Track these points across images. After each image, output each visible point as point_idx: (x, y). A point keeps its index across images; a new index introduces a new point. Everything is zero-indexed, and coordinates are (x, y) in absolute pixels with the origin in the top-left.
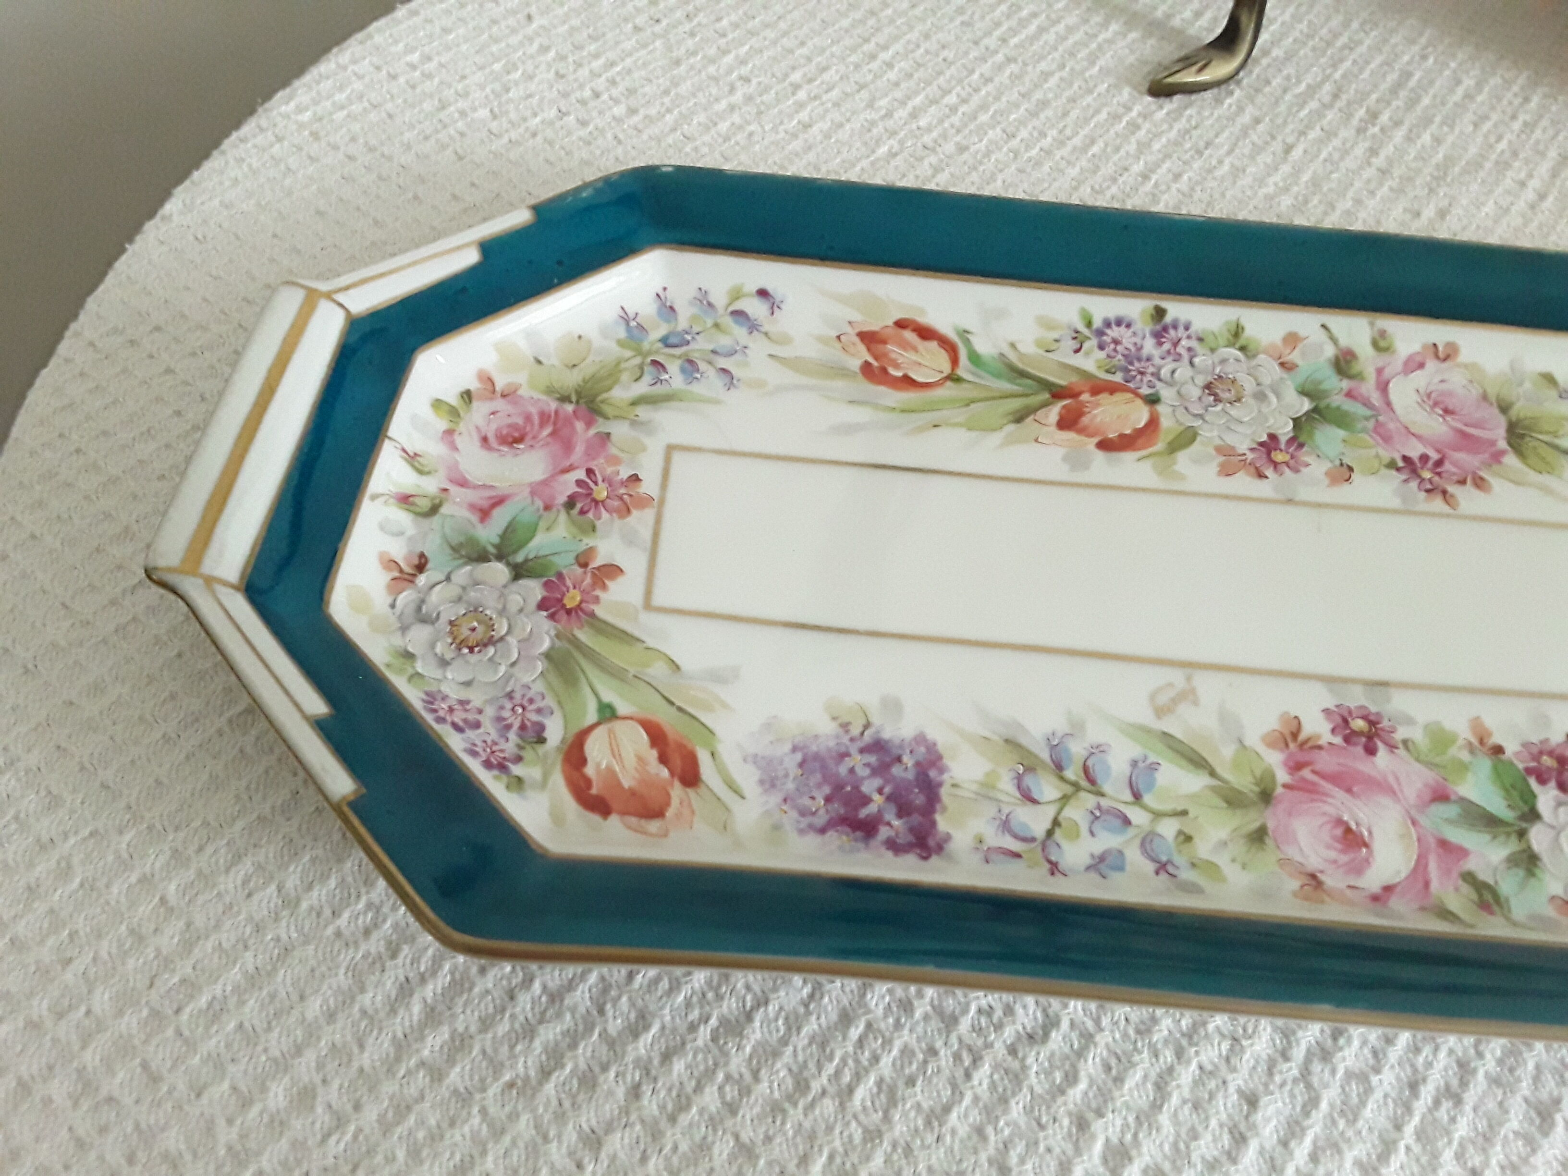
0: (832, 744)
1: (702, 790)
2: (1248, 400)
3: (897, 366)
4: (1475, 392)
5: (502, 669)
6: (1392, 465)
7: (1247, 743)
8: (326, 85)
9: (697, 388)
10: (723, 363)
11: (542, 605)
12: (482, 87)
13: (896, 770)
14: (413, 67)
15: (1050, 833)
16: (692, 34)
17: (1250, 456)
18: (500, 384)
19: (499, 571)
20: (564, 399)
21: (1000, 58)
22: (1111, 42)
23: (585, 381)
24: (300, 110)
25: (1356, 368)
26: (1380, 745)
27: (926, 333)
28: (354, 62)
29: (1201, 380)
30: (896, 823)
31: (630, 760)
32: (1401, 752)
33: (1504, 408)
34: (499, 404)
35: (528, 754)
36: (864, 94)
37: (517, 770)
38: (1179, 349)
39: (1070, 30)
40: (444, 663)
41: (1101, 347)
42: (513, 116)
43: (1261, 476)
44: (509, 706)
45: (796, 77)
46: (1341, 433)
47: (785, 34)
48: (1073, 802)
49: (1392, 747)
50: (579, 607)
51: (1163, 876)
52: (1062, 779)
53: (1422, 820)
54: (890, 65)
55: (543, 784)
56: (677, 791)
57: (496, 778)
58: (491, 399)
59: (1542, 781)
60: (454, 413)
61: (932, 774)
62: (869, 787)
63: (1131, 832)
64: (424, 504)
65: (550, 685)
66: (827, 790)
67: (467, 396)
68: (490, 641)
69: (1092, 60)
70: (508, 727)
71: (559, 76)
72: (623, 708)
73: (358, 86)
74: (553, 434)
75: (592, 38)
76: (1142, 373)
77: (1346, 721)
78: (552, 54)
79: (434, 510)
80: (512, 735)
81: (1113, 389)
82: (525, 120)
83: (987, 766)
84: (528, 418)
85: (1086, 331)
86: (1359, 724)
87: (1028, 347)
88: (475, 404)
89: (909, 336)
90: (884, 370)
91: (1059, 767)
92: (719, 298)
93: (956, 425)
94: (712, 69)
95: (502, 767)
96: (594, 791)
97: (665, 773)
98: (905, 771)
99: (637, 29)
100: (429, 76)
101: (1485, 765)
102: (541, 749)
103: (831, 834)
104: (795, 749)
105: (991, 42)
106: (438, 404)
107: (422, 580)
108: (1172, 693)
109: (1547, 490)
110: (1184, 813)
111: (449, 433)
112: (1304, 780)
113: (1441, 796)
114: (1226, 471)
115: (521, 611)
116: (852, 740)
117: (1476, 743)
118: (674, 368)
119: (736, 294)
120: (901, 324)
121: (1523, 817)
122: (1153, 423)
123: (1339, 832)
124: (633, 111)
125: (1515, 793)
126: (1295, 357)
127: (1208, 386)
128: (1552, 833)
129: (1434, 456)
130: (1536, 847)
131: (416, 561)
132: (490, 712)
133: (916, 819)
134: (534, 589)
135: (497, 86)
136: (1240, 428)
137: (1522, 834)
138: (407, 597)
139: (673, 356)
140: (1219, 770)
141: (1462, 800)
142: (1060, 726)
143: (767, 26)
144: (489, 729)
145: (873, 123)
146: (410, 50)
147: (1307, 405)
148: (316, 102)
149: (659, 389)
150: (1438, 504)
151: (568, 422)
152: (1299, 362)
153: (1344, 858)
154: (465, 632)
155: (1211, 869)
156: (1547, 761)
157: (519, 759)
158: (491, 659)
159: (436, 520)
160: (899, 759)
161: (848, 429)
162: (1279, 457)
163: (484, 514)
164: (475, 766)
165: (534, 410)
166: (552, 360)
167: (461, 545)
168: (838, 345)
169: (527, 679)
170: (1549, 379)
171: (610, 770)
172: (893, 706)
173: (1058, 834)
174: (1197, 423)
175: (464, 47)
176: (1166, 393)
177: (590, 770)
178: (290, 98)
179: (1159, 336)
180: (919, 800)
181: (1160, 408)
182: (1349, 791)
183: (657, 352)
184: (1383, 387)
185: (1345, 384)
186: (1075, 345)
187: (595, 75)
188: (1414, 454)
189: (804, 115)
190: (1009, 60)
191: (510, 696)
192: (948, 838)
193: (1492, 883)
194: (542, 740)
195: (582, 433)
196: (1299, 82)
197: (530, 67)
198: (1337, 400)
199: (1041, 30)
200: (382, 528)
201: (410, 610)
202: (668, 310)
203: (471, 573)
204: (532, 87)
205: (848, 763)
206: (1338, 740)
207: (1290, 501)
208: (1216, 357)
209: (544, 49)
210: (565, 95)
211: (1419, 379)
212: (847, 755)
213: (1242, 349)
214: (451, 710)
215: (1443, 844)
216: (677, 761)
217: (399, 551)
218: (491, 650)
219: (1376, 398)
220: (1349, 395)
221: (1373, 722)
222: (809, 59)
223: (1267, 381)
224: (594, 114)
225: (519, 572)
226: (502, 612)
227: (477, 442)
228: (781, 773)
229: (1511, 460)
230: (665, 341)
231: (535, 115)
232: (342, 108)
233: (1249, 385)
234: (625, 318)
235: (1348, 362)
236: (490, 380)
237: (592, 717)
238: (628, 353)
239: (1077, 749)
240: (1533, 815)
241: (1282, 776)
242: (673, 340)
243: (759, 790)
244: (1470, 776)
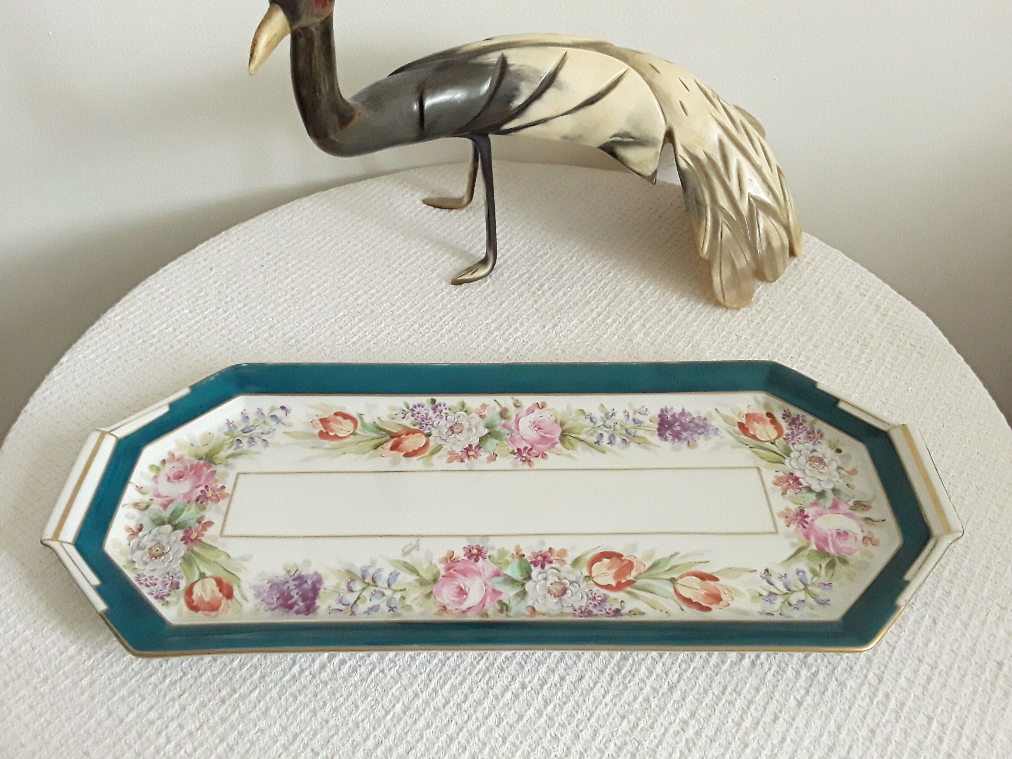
0: (282, 579)
1: (233, 600)
2: (465, 432)
3: (332, 431)
4: (553, 419)
5: (167, 564)
6: (513, 453)
7: (433, 562)
8: (127, 304)
9: (253, 449)
10: (264, 437)
11: (183, 539)
12: (188, 300)
13: (305, 586)
14: (162, 294)
15: (356, 601)
16: (275, 271)
17: (460, 454)
18: (177, 455)
19: (168, 527)
20: (201, 459)
21: (397, 272)
22: (443, 262)
23: (210, 451)
24: (116, 316)
25: (508, 414)
26: (480, 558)
27: (346, 416)
28: (139, 294)
29: (449, 425)
30: (301, 604)
31: (209, 591)
32: (488, 559)
33: (562, 425)
34: (176, 464)
35: (172, 593)
36: (339, 291)
37: (167, 599)
38: (442, 414)
39: (429, 258)
40: (146, 563)
41: (413, 416)
42: (198, 311)
43: (462, 461)
44: (167, 576)
45: (313, 286)
46: (497, 441)
47: (313, 268)
48: (366, 590)
49: (484, 558)
50: (196, 538)
51: (391, 612)
52: (364, 582)
53: (489, 583)
54: (352, 278)
55: (177, 603)
56: (224, 601)
57: (159, 602)
58: (173, 462)
59: (536, 566)
60: (158, 469)
61: (318, 585)
62: (293, 593)
63: (385, 598)
64: (143, 506)
65: (182, 568)
66: (278, 595)
67: (164, 462)
68: (163, 554)
69: (433, 272)
70: (167, 584)
71: (219, 292)
72: (208, 573)
73: (140, 304)
74: (195, 473)
75: (235, 276)
76: (427, 425)
77: (470, 551)
78: (218, 284)
79: (147, 507)
80: (168, 587)
81: (414, 432)
82: (202, 312)
83: (338, 581)
84: (186, 468)
85: (407, 410)
86: (474, 551)
87: (385, 418)
88: (167, 464)
89: (340, 418)
90: (327, 433)
91: (364, 578)
92: (266, 411)
93: (351, 453)
94: (280, 286)
95: (162, 598)
96: (195, 604)
97: (221, 595)
98: (308, 586)
99: (254, 270)
100: (168, 297)
101: (516, 561)
102: (177, 591)
103: (277, 610)
104: (268, 582)
105: (395, 266)
106: (152, 467)
107: (141, 534)
108: (410, 547)
109: (570, 456)
110: (405, 590)
111: (155, 477)
112: (451, 574)
113: (497, 574)
114: (450, 461)
115: (175, 542)
116: (291, 576)
117: (515, 554)
118: (245, 441)
119: (273, 409)
120: (336, 414)
121: (525, 579)
122: (427, 444)
123: (458, 590)
124: (245, 305)
125: (524, 571)
126: (485, 413)
127: (451, 428)
128: (534, 584)
129: (529, 447)
130: (527, 589)
131: (139, 527)
132: (160, 579)
133: (309, 602)
134: (180, 533)
135: (194, 299)
136: (458, 443)
137: (523, 585)
138: (134, 541)
139: (245, 436)
140: (420, 573)
141: (505, 575)
142: (367, 563)
143: (306, 265)
144: (159, 586)
145: (340, 303)
146: (162, 287)
147: (486, 431)
148: (122, 312)
149: (239, 451)
150: (526, 466)
151: (201, 467)
152: (487, 414)
153: (456, 599)
154: (154, 552)
155: (409, 608)
156: (540, 558)
157: (169, 595)
158: (163, 561)
159: (147, 512)
160: (306, 582)
161: (308, 459)
162: (471, 453)
163: (165, 506)
164: (152, 600)
165: (189, 465)
166: (198, 443)
167: (156, 520)
168: (311, 425)
169: (174, 567)
170: (582, 411)
171: (201, 596)
172: (308, 563)
173: (358, 602)
174: (444, 442)
175: (183, 284)
176: (435, 432)
177: (194, 597)
178: (112, 311)
179: (434, 409)
180: (311, 595)
181: (430, 438)
182: (465, 576)
183: (239, 436)
184: (517, 422)
185: (503, 421)
186: (403, 416)
187: (234, 291)
188: (522, 448)
189: (313, 302)
190: (401, 273)
191: (168, 573)
192: (318, 607)
193: (507, 603)
194: (178, 588)
195: (206, 471)
196: (515, 274)
197: (208, 291)
198: (499, 428)
199: (417, 259)
200: (126, 516)
201: (135, 546)
202: (246, 418)
203: (158, 530)
204: (208, 298)
205: (288, 585)
206: (466, 558)
207: (471, 470)
208: (456, 415)
209: (215, 282)
210: (220, 300)
211: (532, 417)
212: (287, 582)
213: (466, 411)
214: (146, 580)
215: (494, 591)
216: (225, 591)
217: (133, 525)
218: (163, 557)
219: (513, 427)
220: (504, 426)
221: (480, 550)
222: (320, 278)
223: (473, 423)
224: (230, 307)
225: (175, 528)
226: (168, 543)
227: (166, 479)
228: (262, 591)
229: (559, 446)
230: (244, 431)
231: (207, 310)
232: (132, 314)
233: (466, 425)
234: (228, 423)
235: (505, 413)
236: (173, 455)
237: (197, 577)
238: (228, 437)
239: (371, 571)
240: (529, 578)
241: (443, 573)
242: (246, 430)
243: (253, 597)
244: (510, 567)
